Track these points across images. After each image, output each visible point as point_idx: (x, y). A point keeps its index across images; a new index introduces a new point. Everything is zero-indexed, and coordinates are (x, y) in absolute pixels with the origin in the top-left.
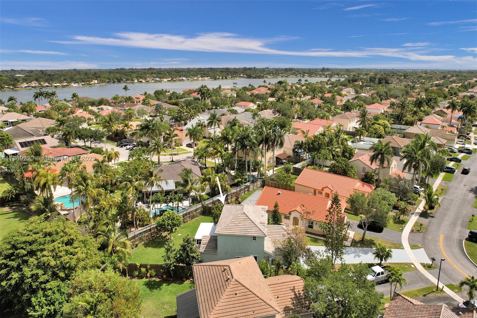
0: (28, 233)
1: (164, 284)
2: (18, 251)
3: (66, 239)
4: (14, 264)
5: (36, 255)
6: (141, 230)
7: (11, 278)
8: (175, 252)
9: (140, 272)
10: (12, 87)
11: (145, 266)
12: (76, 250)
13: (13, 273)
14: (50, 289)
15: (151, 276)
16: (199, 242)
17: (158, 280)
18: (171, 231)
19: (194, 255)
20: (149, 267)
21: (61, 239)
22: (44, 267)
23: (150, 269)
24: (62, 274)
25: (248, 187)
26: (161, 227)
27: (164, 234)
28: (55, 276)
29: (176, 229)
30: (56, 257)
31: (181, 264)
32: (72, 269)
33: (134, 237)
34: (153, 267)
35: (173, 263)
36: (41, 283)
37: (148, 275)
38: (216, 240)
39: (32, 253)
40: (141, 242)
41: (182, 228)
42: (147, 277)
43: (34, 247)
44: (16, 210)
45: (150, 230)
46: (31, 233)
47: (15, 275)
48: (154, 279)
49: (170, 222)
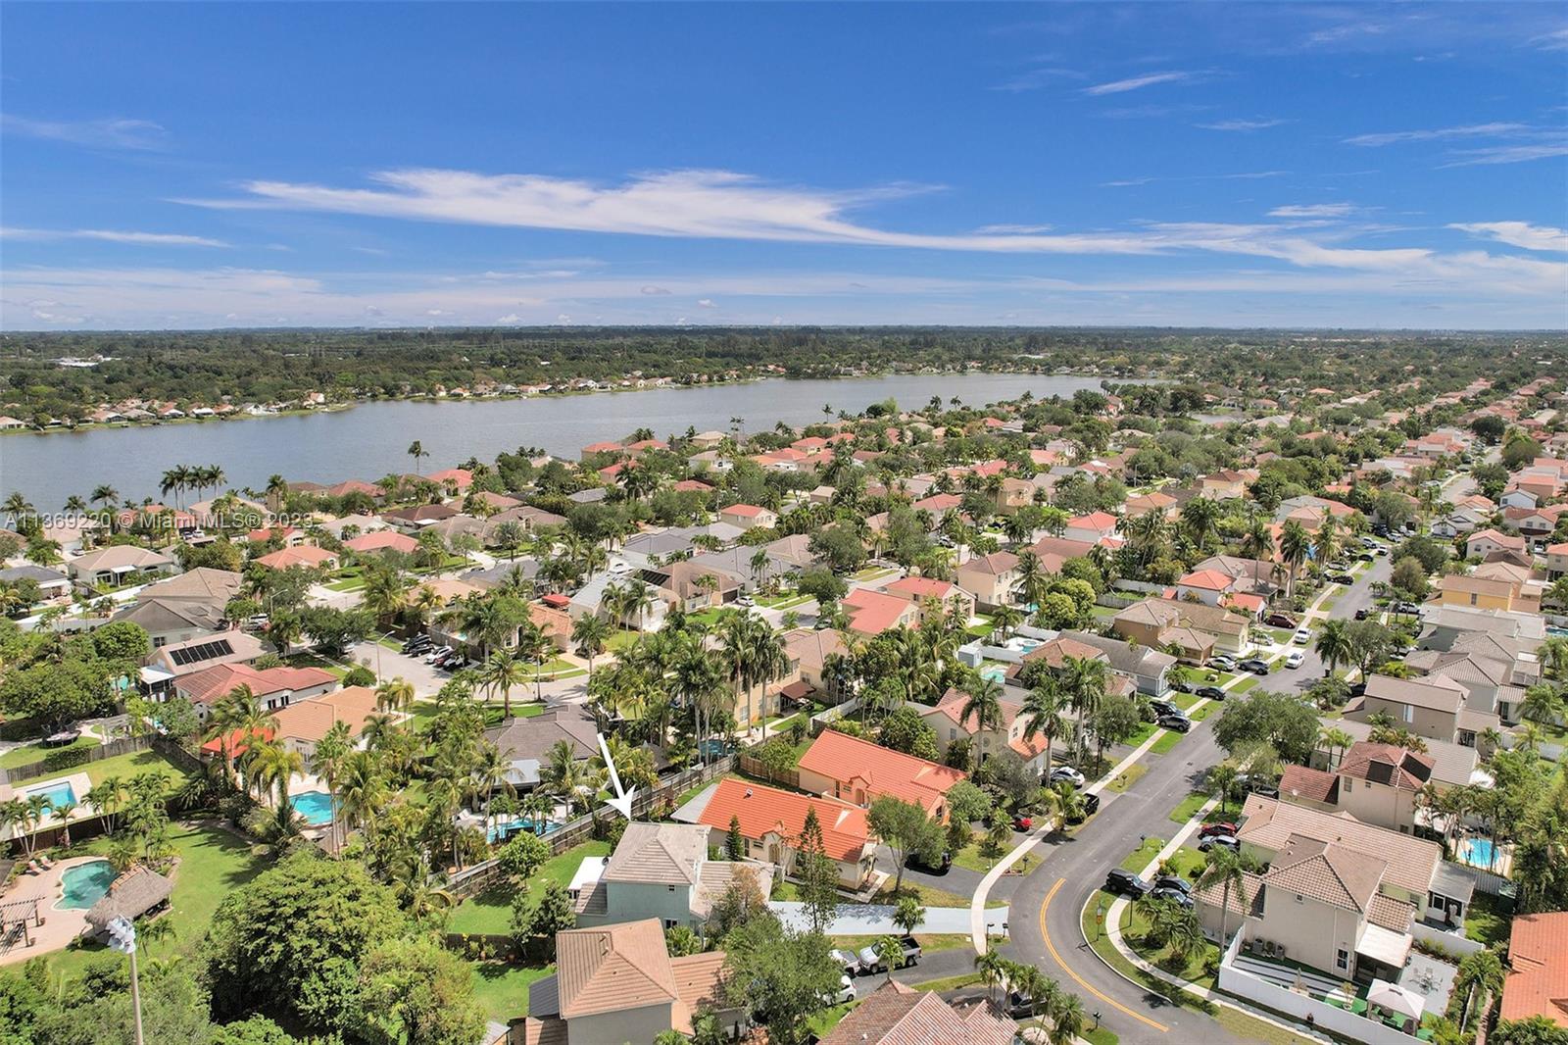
0: (290, 880)
1: (511, 970)
2: (282, 909)
3: (349, 890)
4: (275, 929)
5: (306, 916)
6: (468, 870)
7: (272, 952)
8: (531, 913)
9: (468, 949)
10: (68, 422)
11: (476, 938)
12: (367, 908)
13: (274, 944)
14: (329, 970)
15: (488, 957)
16: (576, 893)
17: (500, 963)
18: (527, 875)
19: (565, 919)
20: (484, 940)
21: (342, 890)
22: (318, 934)
23: (487, 943)
24: (346, 947)
25: (699, 773)
26: (507, 866)
27: (513, 879)
28: (335, 950)
29: (536, 870)
30: (338, 920)
31: (541, 935)
32: (360, 939)
33: (455, 886)
34: (491, 940)
35: (526, 932)
36: (316, 960)
37: (483, 954)
38: (605, 891)
39: (300, 913)
40: (468, 895)
41: (550, 867)
42: (480, 959)
43: (302, 904)
44: (206, 828)
45: (486, 871)
46: (294, 881)
47: (278, 947)
48: (492, 961)
49: (524, 856)
